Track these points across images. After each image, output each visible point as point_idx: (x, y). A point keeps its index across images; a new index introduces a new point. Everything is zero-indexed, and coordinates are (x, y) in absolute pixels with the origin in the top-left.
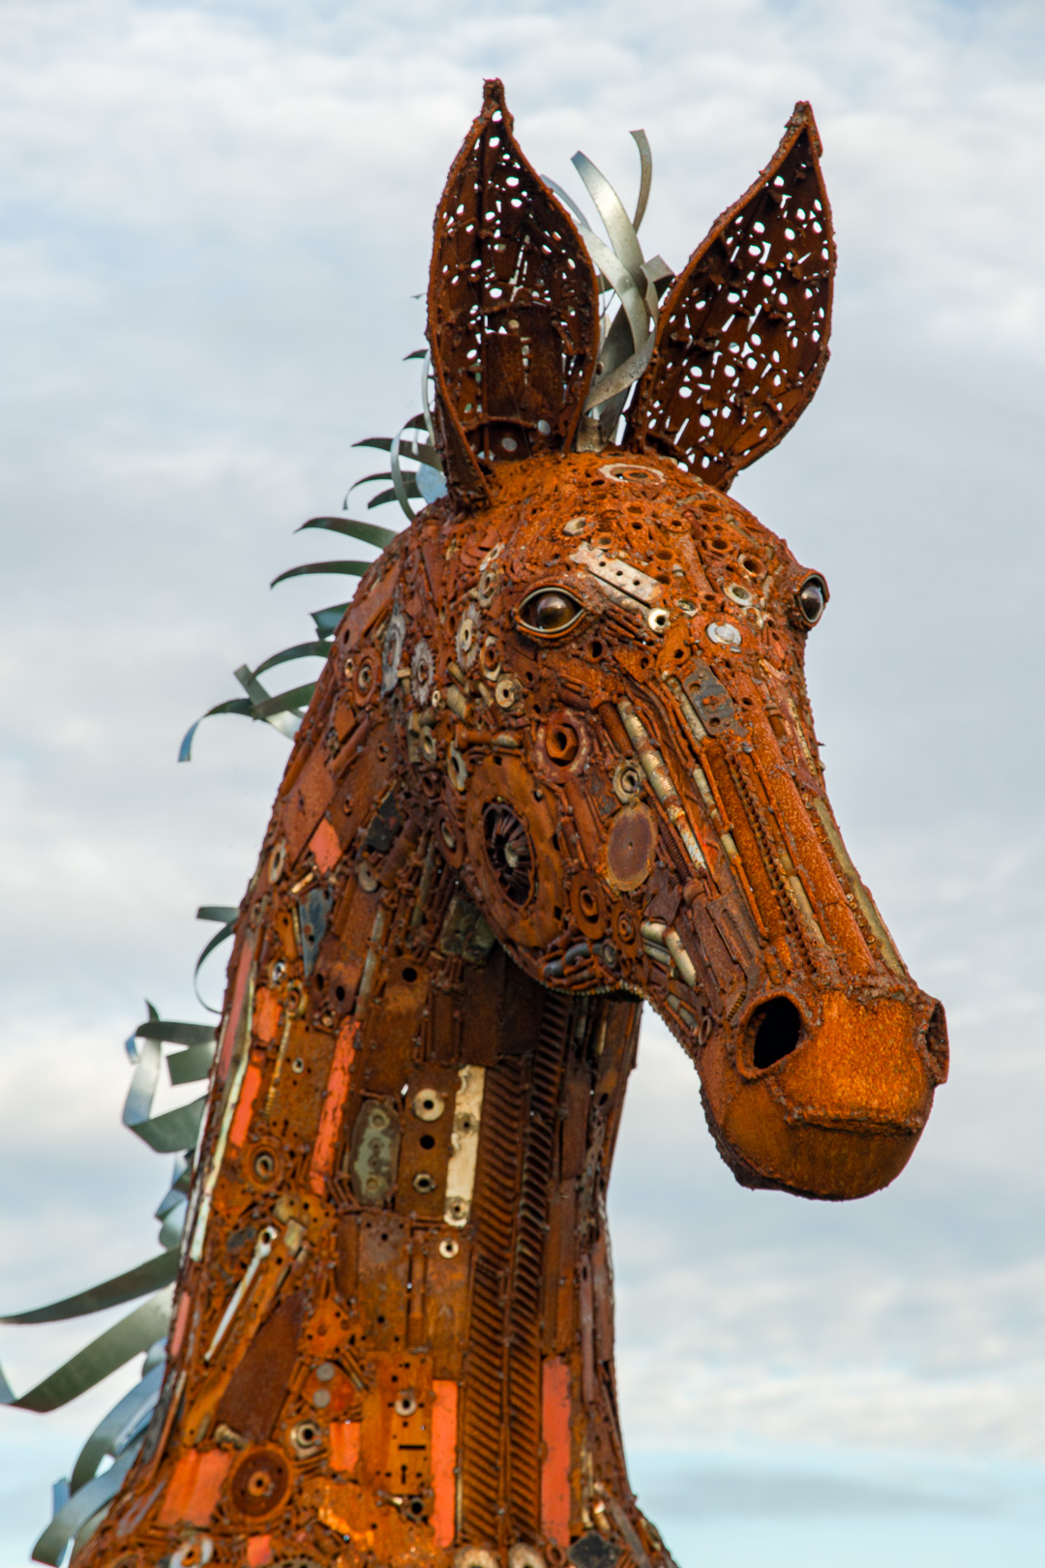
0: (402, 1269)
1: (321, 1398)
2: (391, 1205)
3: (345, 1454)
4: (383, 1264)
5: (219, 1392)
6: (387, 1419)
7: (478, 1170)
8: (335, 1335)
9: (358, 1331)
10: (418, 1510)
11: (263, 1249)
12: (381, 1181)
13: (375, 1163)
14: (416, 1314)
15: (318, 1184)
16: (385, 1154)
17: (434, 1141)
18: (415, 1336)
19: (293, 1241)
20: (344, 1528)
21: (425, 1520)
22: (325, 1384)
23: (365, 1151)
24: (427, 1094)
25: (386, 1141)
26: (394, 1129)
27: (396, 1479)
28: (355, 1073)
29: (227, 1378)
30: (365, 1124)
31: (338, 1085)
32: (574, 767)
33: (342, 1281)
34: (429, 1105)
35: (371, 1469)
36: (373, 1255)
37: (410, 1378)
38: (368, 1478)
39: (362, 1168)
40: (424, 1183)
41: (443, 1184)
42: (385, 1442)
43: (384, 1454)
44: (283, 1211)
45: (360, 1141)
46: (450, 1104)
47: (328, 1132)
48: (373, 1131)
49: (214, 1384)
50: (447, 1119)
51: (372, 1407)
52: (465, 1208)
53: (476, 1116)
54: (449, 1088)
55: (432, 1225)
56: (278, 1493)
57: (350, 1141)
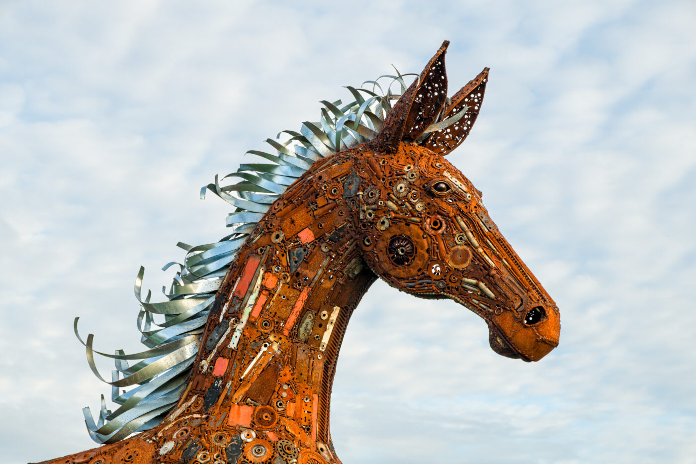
0: (308, 360)
1: (284, 395)
2: (306, 342)
3: (291, 412)
4: (303, 358)
5: (247, 388)
6: (301, 403)
7: (331, 336)
8: (289, 377)
9: (295, 376)
10: (308, 429)
11: (264, 349)
12: (306, 334)
13: (306, 329)
14: (310, 374)
15: (286, 333)
16: (309, 327)
17: (322, 326)
18: (310, 380)
19: (275, 347)
21: (310, 433)
22: (285, 391)
23: (304, 325)
24: (325, 312)
25: (310, 323)
26: (314, 321)
27: (303, 420)
28: (307, 303)
29: (249, 385)
30: (306, 317)
31: (300, 305)
33: (292, 362)
34: (324, 315)
35: (298, 417)
36: (301, 356)
37: (308, 392)
38: (297, 419)
39: (302, 330)
40: (317, 337)
41: (322, 338)
42: (301, 410)
43: (301, 413)
44: (271, 338)
45: (303, 322)
46: (329, 316)
47: (293, 318)
48: (308, 320)
49: (245, 386)
50: (327, 321)
51: (298, 398)
52: (325, 346)
53: (334, 322)
54: (330, 311)
55: (316, 349)
56: (273, 420)
57: (299, 322)
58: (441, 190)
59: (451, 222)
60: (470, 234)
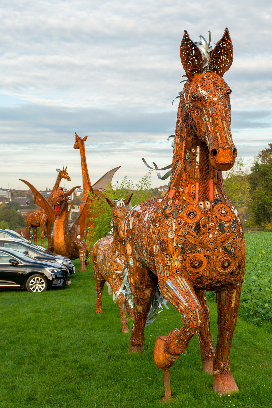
0: (192, 170)
2: (190, 162)
3: (186, 191)
4: (190, 169)
5: (174, 183)
6: (191, 187)
7: (200, 158)
8: (185, 177)
9: (187, 177)
10: (194, 197)
11: (177, 167)
12: (189, 159)
13: (188, 157)
14: (194, 175)
15: (182, 160)
16: (189, 156)
17: (195, 155)
18: (194, 177)
20: (186, 200)
21: (195, 198)
22: (184, 183)
23: (187, 156)
24: (193, 150)
25: (189, 155)
27: (192, 194)
29: (174, 181)
30: (187, 153)
31: (184, 148)
32: (199, 116)
33: (185, 171)
35: (189, 193)
36: (189, 168)
37: (193, 182)
38: (189, 194)
40: (194, 160)
41: (196, 160)
42: (191, 190)
45: (186, 155)
46: (196, 151)
47: (183, 154)
48: (188, 154)
50: (196, 153)
51: (189, 186)
52: (199, 162)
53: (199, 152)
54: (196, 149)
55: (195, 164)
56: (179, 195)
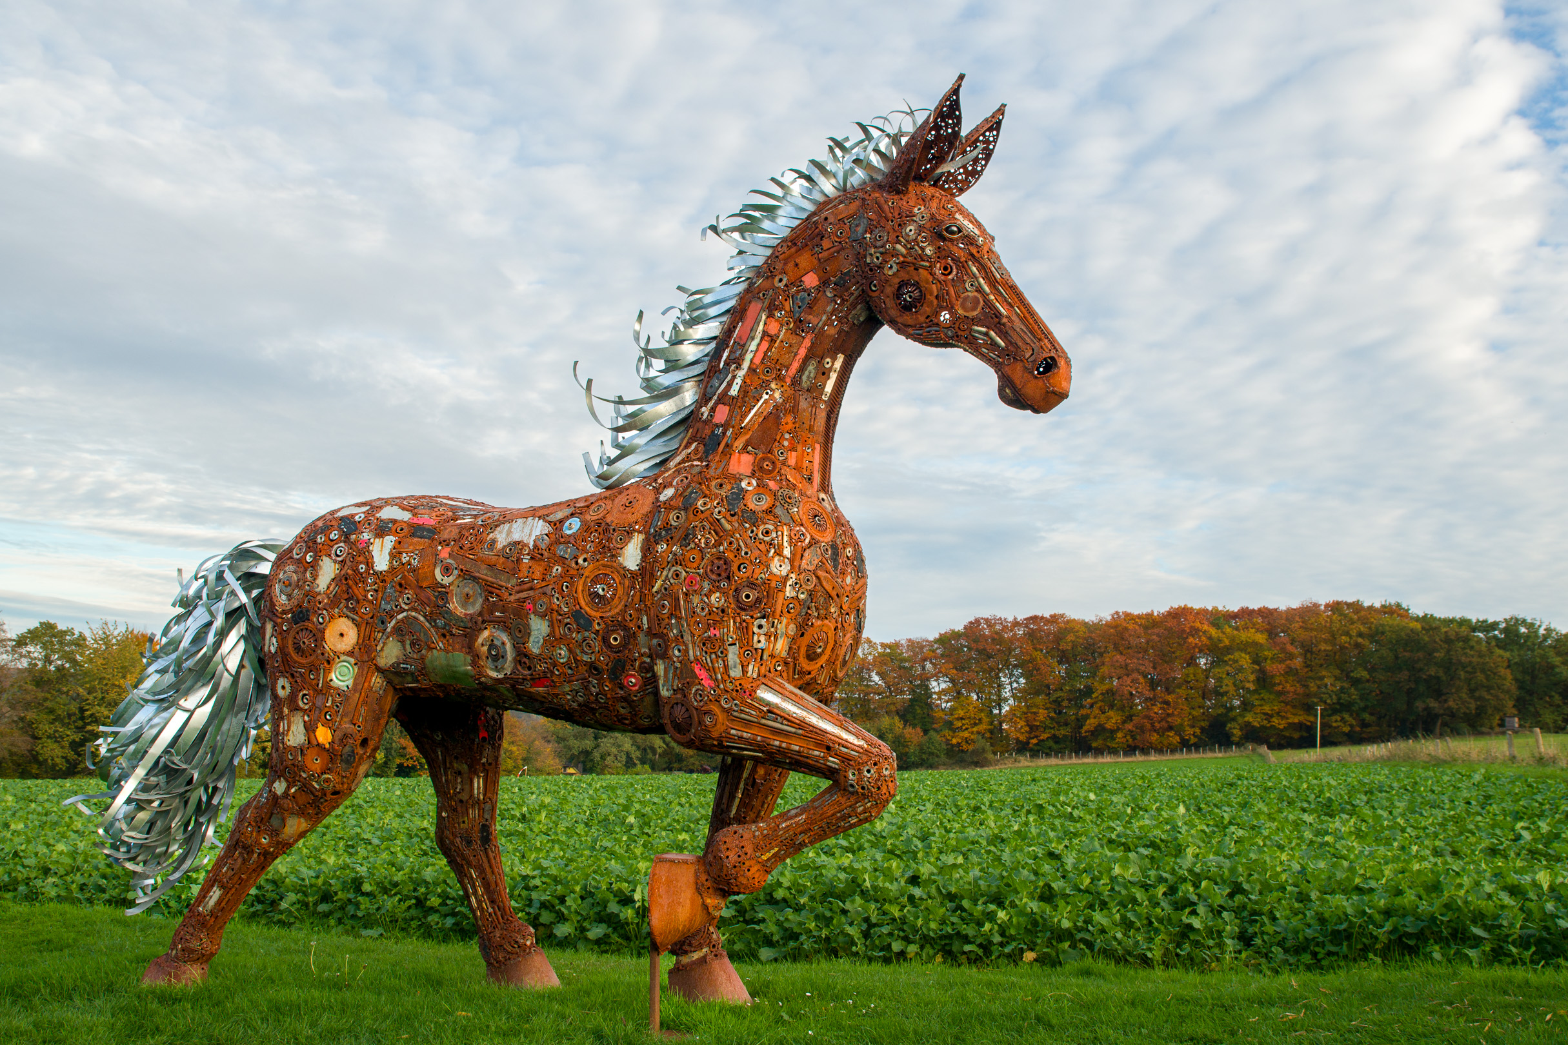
0: (810, 410)
1: (786, 443)
2: (808, 390)
3: (792, 462)
4: (805, 407)
5: (748, 437)
6: (803, 452)
7: (834, 385)
8: (791, 426)
9: (797, 426)
11: (765, 397)
12: (809, 383)
13: (808, 377)
15: (788, 381)
16: (812, 375)
17: (825, 374)
18: (812, 430)
19: (777, 395)
20: (795, 482)
21: (811, 483)
22: (786, 440)
23: (807, 373)
24: (828, 360)
25: (813, 371)
26: (817, 369)
27: (805, 470)
28: (810, 349)
29: (750, 433)
30: (808, 365)
31: (803, 352)
33: (794, 410)
34: (828, 363)
35: (799, 466)
36: (803, 404)
37: (809, 441)
38: (798, 468)
39: (804, 378)
40: (820, 386)
41: (825, 387)
42: (802, 459)
43: (802, 463)
44: (773, 386)
45: (805, 370)
46: (833, 364)
47: (795, 366)
48: (811, 368)
49: (746, 434)
50: (830, 369)
51: (799, 448)
52: (828, 395)
53: (838, 369)
54: (834, 359)
55: (819, 398)
56: (774, 469)
57: (802, 370)
58: (953, 233)
59: (962, 266)
60: (981, 280)
